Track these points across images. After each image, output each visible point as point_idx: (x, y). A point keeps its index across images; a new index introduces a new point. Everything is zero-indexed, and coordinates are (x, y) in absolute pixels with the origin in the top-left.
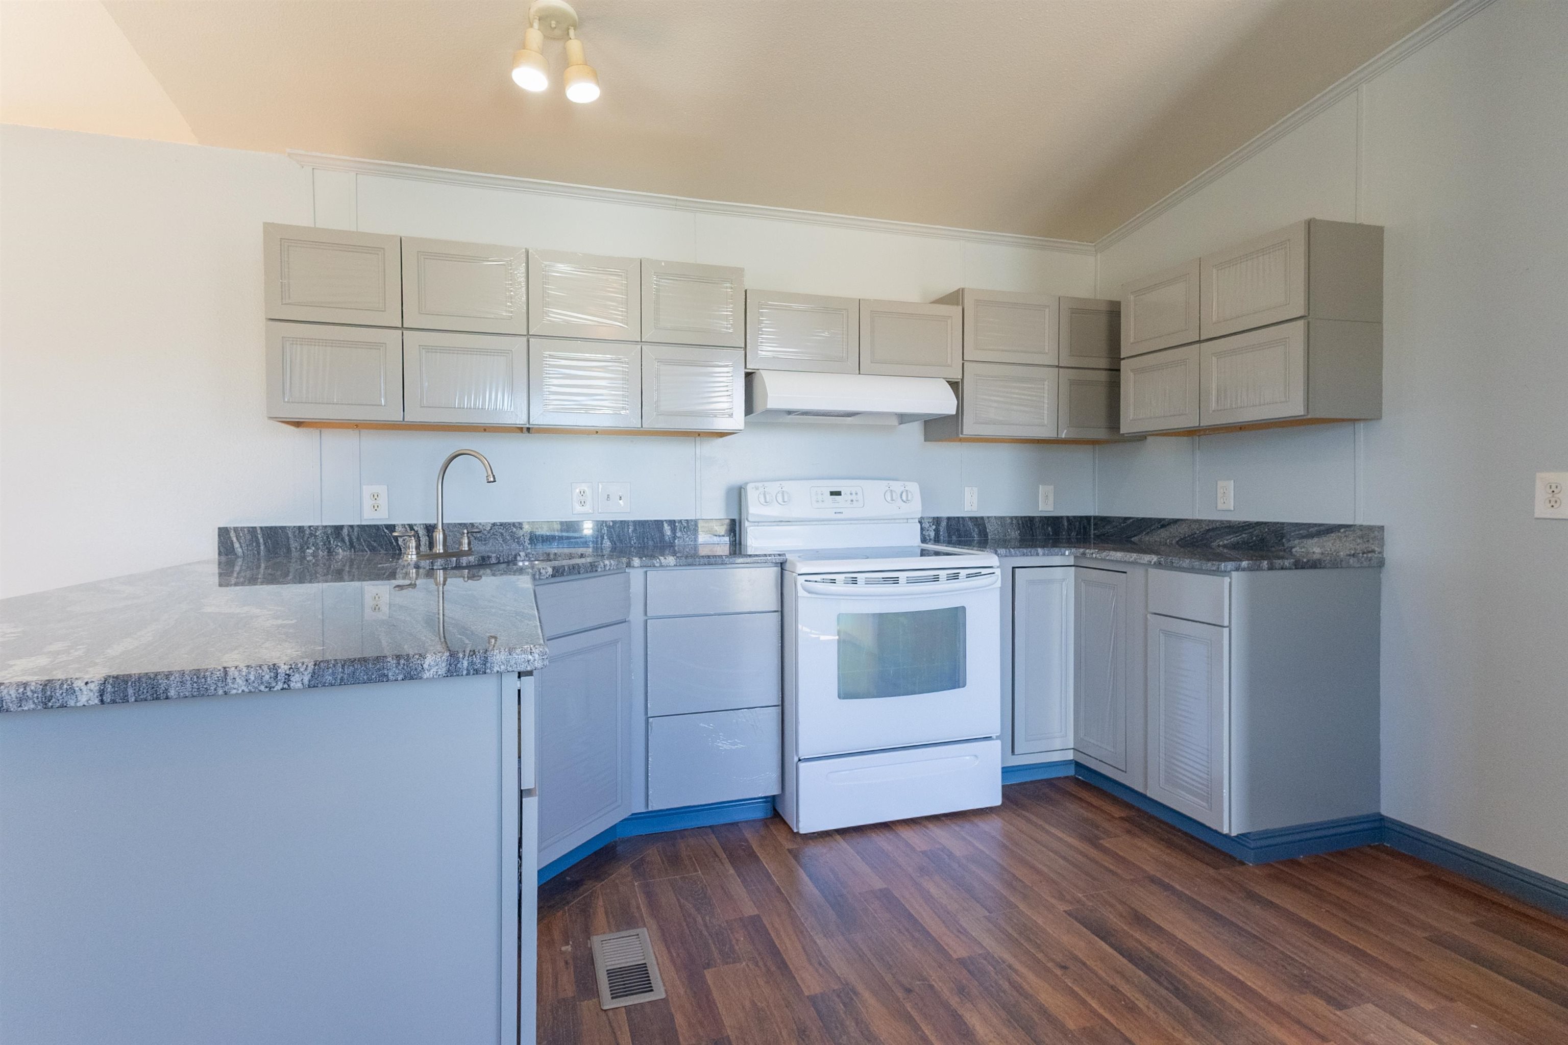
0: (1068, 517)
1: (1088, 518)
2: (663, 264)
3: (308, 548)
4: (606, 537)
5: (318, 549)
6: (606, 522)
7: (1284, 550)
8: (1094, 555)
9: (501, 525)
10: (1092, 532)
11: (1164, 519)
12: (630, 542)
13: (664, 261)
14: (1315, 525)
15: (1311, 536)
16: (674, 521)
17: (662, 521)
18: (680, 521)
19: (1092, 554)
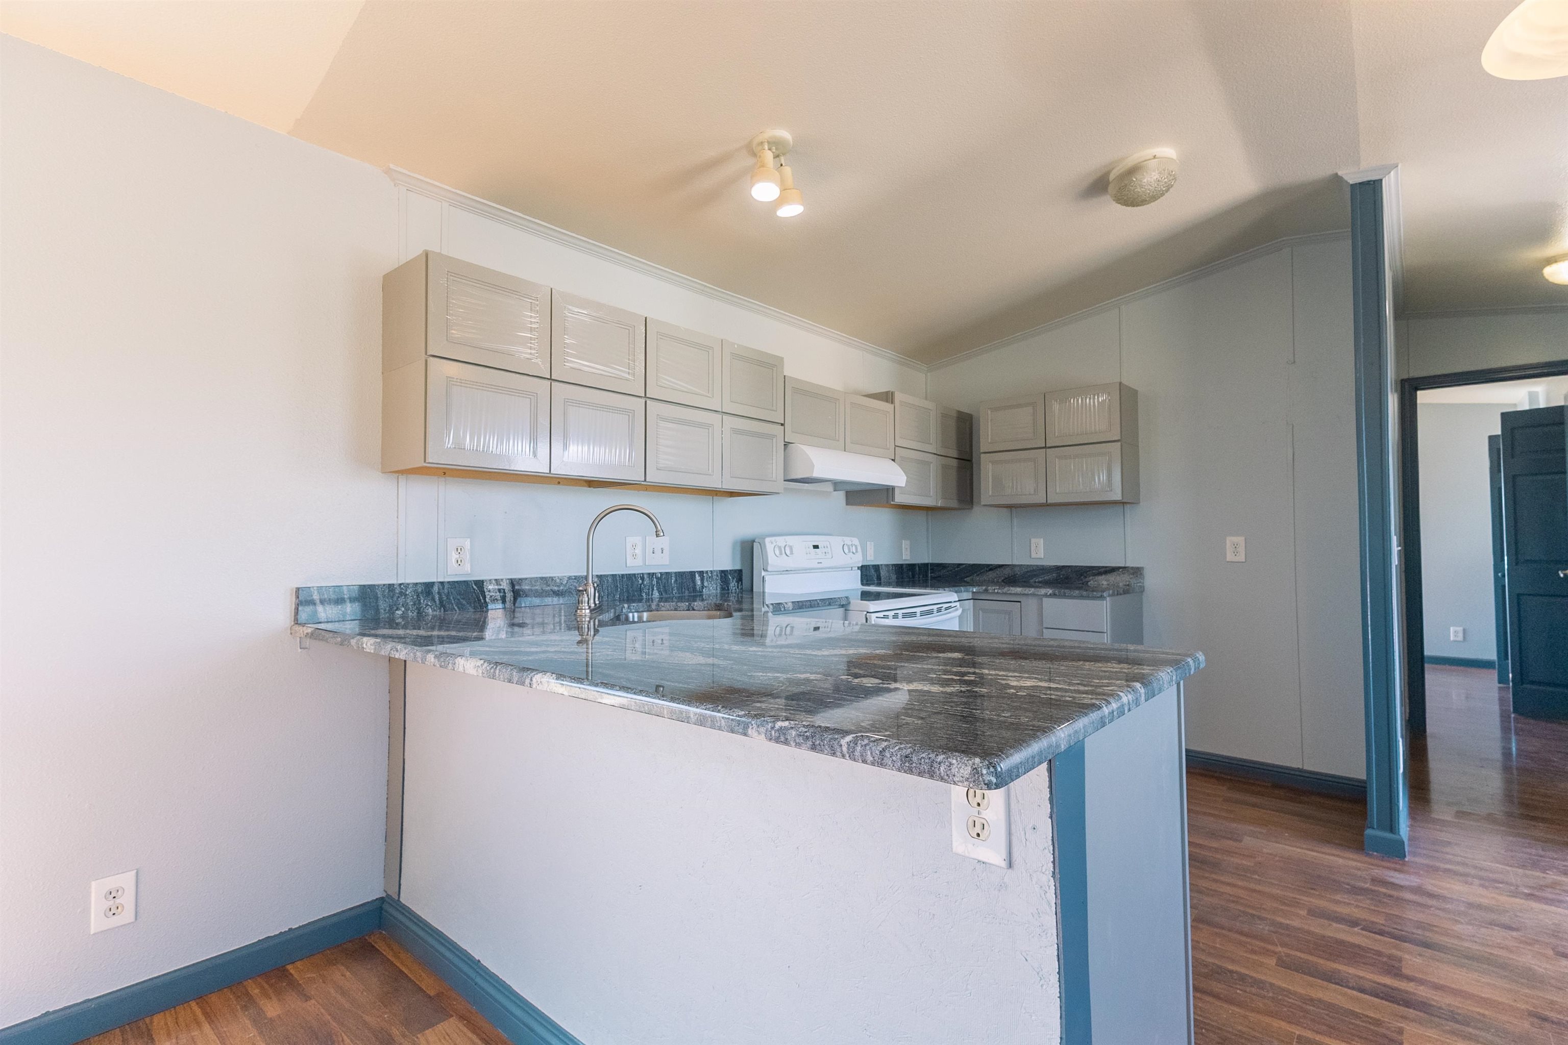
0: (918, 564)
1: (927, 564)
2: (736, 346)
3: (397, 609)
4: (655, 589)
5: (407, 610)
6: (656, 573)
7: (1083, 584)
8: (996, 591)
9: (575, 579)
10: (929, 575)
11: (991, 565)
12: (672, 592)
13: (737, 345)
14: (1103, 567)
15: (1100, 574)
16: (703, 571)
17: (694, 572)
18: (707, 572)
19: (994, 589)
